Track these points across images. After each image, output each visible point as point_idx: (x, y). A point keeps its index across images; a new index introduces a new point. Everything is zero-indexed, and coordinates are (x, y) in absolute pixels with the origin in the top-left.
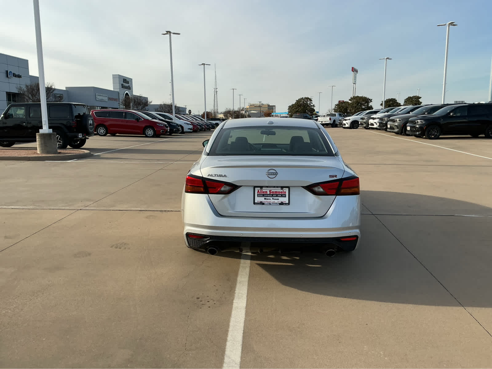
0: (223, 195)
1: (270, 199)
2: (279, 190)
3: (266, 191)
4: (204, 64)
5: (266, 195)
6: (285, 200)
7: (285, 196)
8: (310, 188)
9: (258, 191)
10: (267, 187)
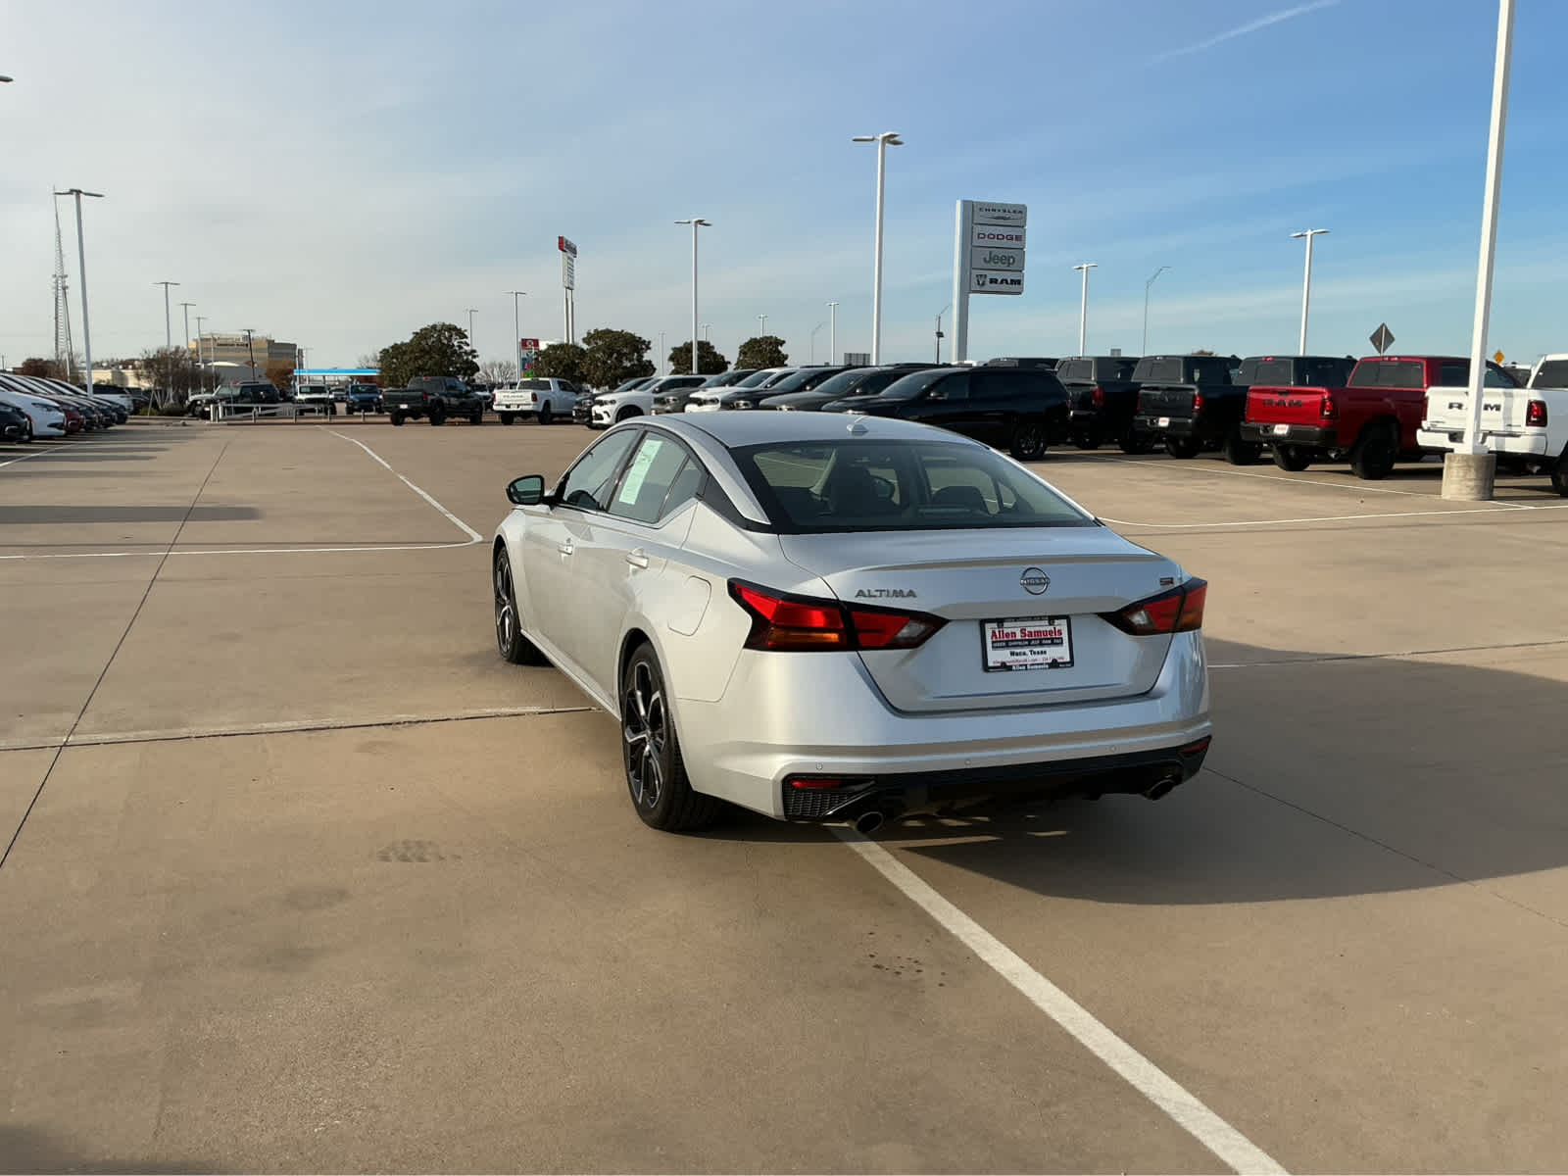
0: (908, 651)
1: (1024, 654)
2: (1044, 626)
3: (1013, 630)
4: (79, 192)
5: (1015, 643)
6: (1061, 653)
7: (1062, 643)
8: (1120, 619)
9: (994, 632)
10: (1016, 619)
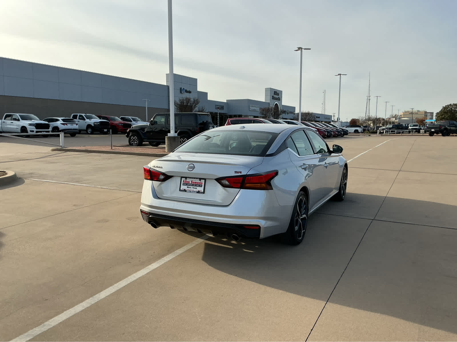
0: (160, 182)
1: (191, 188)
2: (198, 181)
3: (189, 181)
4: (341, 74)
5: (189, 185)
6: (201, 189)
7: (202, 186)
8: (219, 180)
9: (184, 181)
10: (190, 178)
